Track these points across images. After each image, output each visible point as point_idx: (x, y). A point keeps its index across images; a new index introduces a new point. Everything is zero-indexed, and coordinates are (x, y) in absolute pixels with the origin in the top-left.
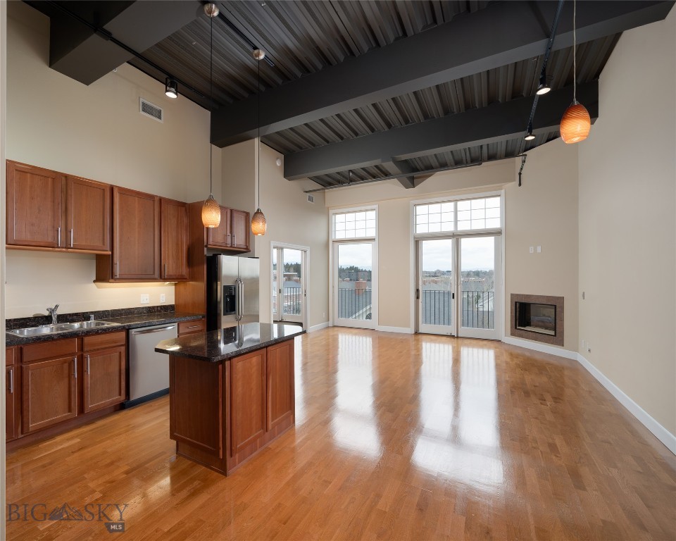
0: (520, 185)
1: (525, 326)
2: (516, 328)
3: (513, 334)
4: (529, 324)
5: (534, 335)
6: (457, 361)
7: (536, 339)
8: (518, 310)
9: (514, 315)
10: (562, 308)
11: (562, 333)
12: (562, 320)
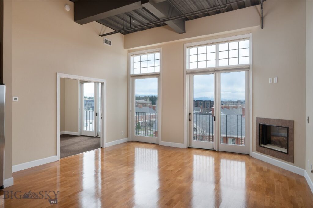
0: (262, 27)
1: (266, 144)
2: (259, 145)
3: (257, 150)
4: (269, 142)
5: (272, 152)
6: (217, 170)
7: (273, 156)
8: (261, 130)
9: (258, 135)
10: (293, 130)
11: (293, 151)
12: (293, 140)
